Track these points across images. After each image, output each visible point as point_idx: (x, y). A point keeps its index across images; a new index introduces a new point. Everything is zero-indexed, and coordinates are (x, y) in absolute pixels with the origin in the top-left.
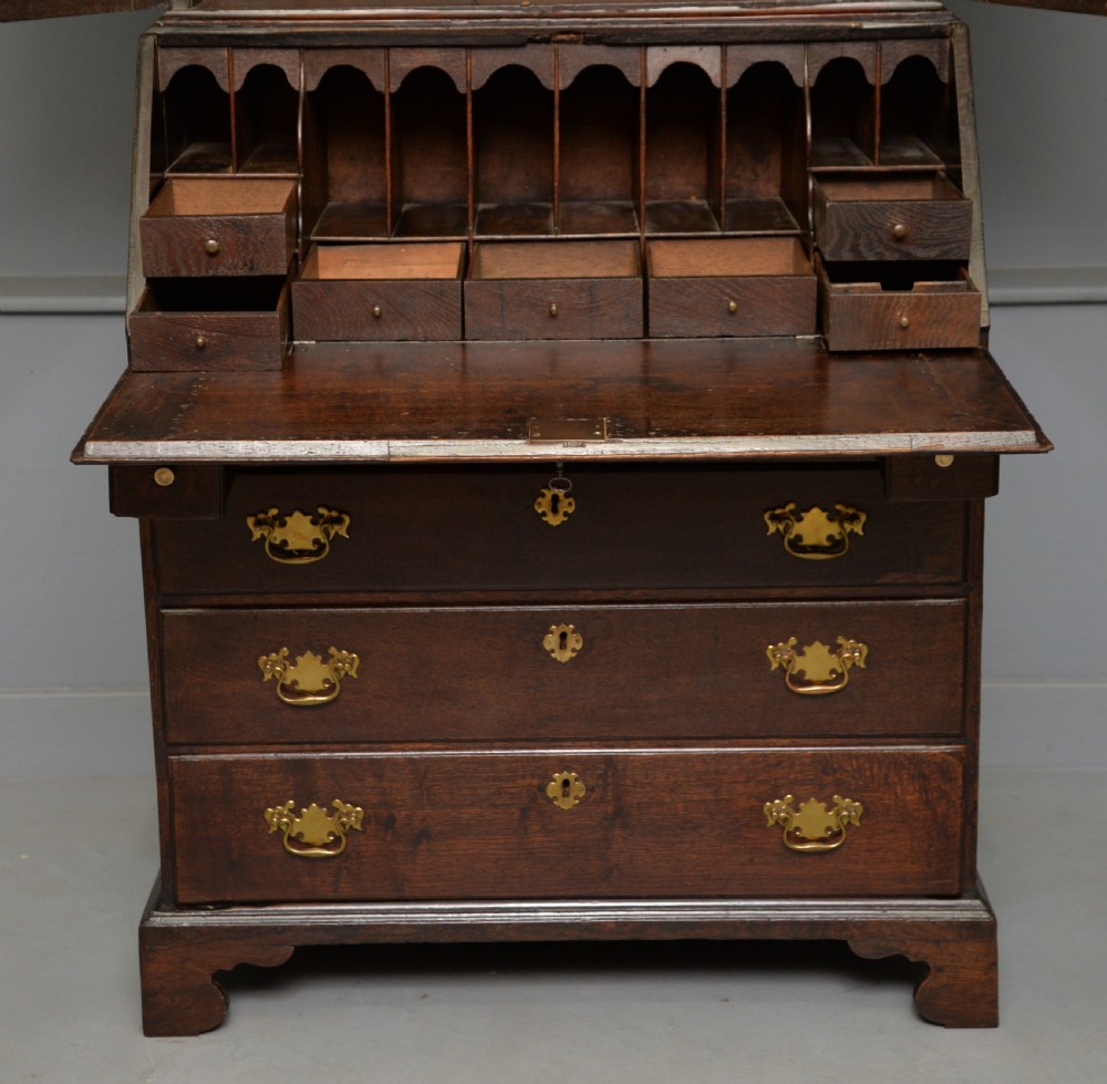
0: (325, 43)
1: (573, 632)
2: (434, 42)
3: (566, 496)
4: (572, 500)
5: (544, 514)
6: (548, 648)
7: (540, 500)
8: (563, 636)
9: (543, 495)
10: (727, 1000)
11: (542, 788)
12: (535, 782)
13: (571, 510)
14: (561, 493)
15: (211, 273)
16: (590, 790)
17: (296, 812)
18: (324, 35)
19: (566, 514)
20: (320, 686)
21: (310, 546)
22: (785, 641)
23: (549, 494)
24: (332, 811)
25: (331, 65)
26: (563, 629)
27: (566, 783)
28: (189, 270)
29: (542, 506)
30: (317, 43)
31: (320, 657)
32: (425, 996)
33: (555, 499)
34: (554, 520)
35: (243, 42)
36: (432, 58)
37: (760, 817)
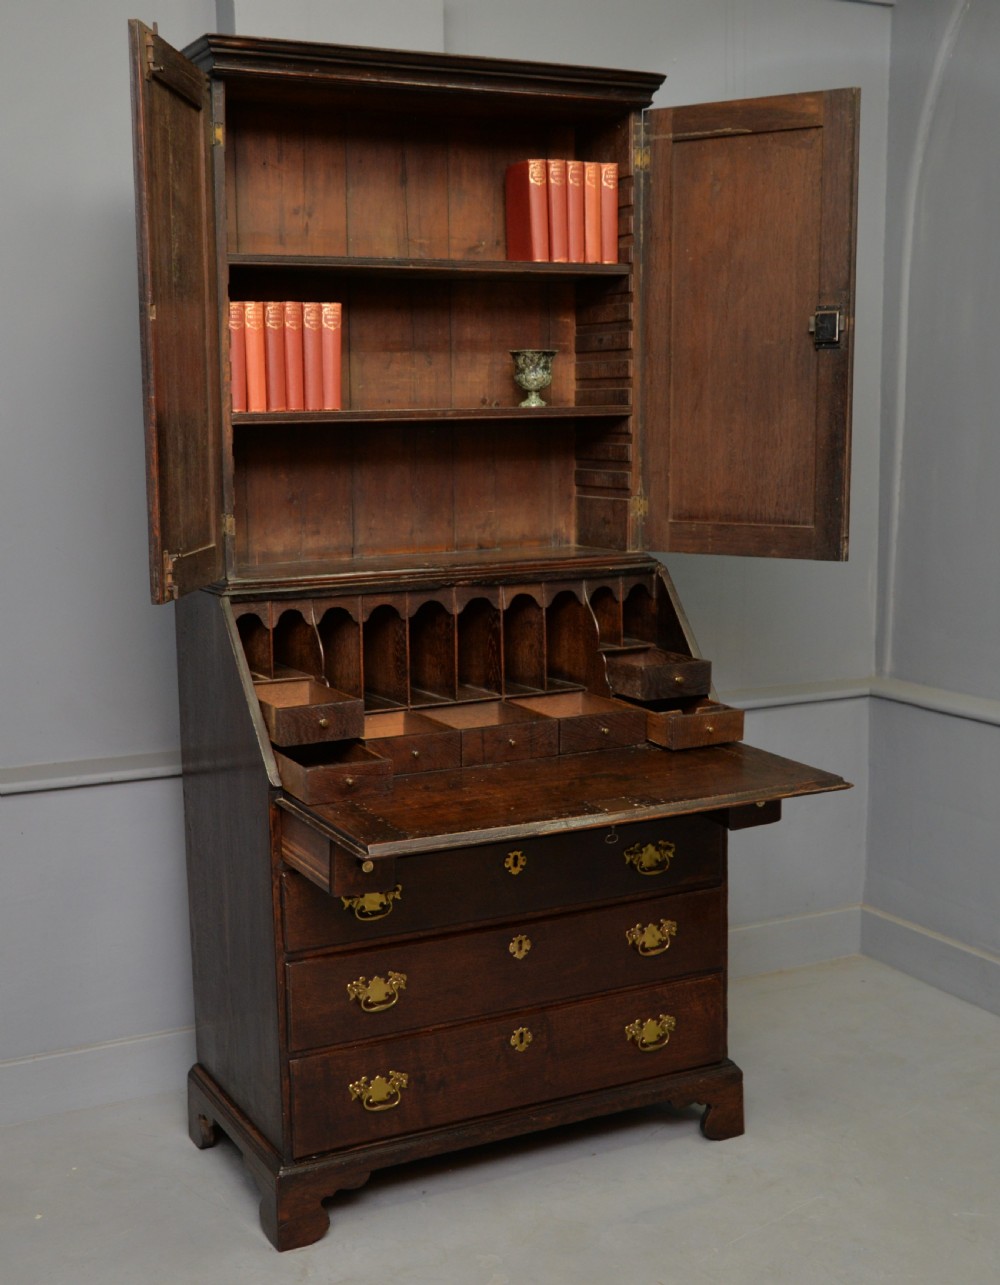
0: (329, 594)
1: (526, 939)
2: (390, 590)
3: (522, 855)
4: (524, 857)
5: (510, 868)
6: (511, 951)
7: (507, 860)
8: (520, 942)
9: (509, 857)
10: (594, 1154)
11: (508, 1040)
12: (504, 1037)
13: (524, 864)
14: (519, 854)
15: (321, 740)
16: (534, 1036)
17: (368, 1083)
18: (329, 590)
19: (521, 866)
20: (383, 998)
21: (378, 908)
22: (634, 927)
23: (512, 855)
24: (389, 1078)
25: (329, 607)
26: (519, 937)
27: (521, 1034)
28: (308, 739)
29: (509, 863)
30: (324, 595)
31: (383, 979)
32: (424, 1192)
33: (516, 858)
34: (515, 871)
35: (280, 597)
36: (387, 600)
37: (623, 1034)
